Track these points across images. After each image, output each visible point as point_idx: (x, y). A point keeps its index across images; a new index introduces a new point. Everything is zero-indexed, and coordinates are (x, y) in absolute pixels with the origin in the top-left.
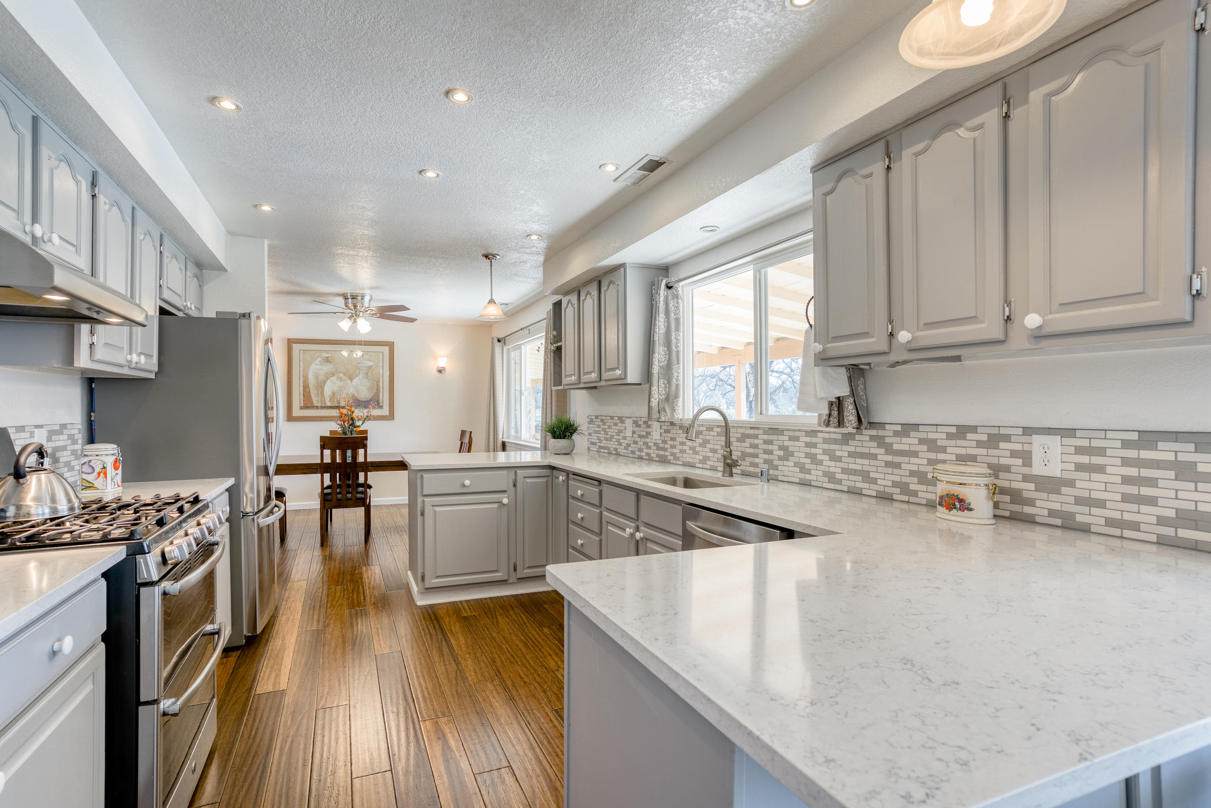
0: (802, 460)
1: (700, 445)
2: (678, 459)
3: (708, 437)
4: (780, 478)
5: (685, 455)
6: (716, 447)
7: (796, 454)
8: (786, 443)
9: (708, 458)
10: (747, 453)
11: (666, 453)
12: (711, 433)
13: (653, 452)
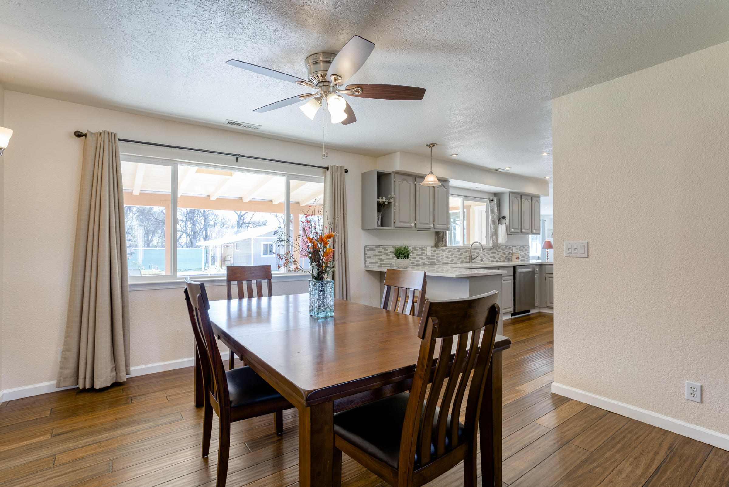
0: (482, 256)
2: (440, 262)
3: (454, 252)
4: (477, 262)
5: (443, 260)
6: (457, 255)
8: (478, 252)
9: (454, 260)
11: (434, 261)
12: (455, 251)
13: (426, 261)
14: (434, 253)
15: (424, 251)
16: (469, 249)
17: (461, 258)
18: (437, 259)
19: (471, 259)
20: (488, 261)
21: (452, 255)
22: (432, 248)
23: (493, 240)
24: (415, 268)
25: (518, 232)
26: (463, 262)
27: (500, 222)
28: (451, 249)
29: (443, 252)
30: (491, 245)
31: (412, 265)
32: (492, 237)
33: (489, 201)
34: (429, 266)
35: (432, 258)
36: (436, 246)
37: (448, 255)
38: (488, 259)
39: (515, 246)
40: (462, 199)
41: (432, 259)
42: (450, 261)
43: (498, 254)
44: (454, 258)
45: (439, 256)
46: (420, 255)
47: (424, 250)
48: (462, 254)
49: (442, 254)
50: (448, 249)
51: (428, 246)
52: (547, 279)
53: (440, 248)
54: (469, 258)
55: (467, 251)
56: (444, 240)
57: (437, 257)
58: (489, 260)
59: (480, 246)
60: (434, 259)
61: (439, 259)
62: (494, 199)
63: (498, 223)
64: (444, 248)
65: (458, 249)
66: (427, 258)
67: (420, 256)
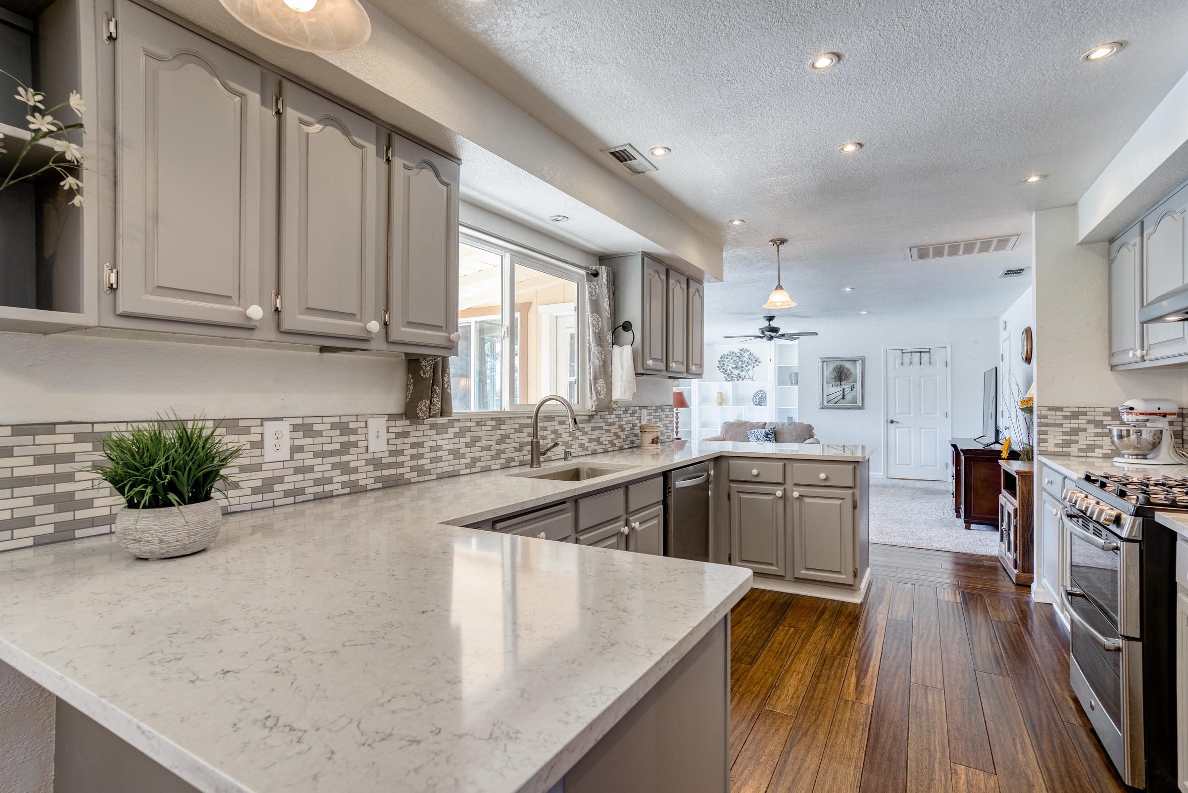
0: (567, 439)
1: (467, 445)
2: (428, 473)
3: (478, 434)
4: (553, 458)
5: (440, 465)
6: (489, 443)
7: (563, 435)
8: (556, 428)
9: (479, 459)
10: (525, 442)
11: (400, 471)
12: (484, 428)
13: (366, 477)
14: (400, 441)
15: (353, 438)
16: (529, 421)
17: (503, 451)
18: (414, 463)
19: (537, 454)
20: (583, 453)
21: (471, 444)
22: (392, 423)
23: (597, 392)
24: (307, 512)
25: (660, 368)
26: (512, 464)
27: (616, 341)
28: (468, 424)
29: (439, 437)
30: (590, 404)
31: (291, 500)
32: (595, 383)
33: (587, 273)
34: (380, 493)
35: (393, 459)
36: (410, 413)
37: (457, 446)
38: (582, 446)
39: (645, 407)
40: (507, 257)
41: (389, 466)
42: (467, 466)
43: (608, 431)
44: (478, 454)
45: (421, 451)
46: (333, 453)
47: (355, 431)
48: (508, 436)
49: (433, 444)
50: (456, 424)
51: (373, 416)
52: (734, 495)
53: (426, 421)
54: (529, 448)
55: (522, 427)
56: (438, 390)
57: (413, 457)
58: (587, 449)
59: (563, 408)
60: (401, 465)
61: (421, 462)
62: (600, 272)
63: (610, 341)
64: (444, 420)
65: (494, 423)
66: (368, 462)
67: (336, 459)
